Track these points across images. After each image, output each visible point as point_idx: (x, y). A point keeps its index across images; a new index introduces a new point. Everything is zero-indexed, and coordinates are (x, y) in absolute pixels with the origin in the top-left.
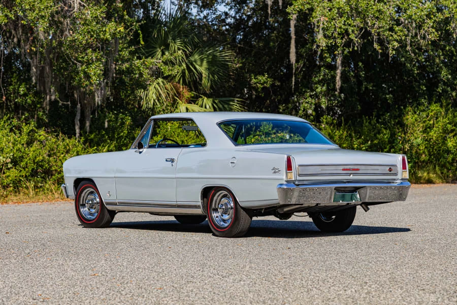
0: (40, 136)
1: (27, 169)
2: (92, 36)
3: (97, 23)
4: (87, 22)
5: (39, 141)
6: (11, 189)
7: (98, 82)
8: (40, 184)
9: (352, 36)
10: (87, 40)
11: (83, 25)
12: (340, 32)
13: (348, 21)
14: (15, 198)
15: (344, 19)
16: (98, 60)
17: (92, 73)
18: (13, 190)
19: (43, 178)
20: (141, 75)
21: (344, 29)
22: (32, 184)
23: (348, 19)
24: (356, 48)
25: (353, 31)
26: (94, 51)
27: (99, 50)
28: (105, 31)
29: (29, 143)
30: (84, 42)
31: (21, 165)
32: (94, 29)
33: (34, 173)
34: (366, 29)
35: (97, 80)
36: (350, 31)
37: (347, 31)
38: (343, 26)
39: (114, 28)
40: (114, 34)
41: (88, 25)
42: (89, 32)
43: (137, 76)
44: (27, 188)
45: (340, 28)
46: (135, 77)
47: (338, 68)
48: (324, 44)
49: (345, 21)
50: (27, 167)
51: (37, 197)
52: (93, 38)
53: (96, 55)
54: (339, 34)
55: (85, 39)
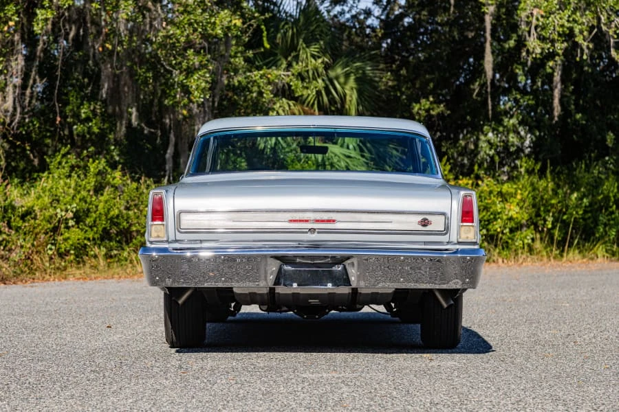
0: (114, 178)
1: (95, 229)
2: (195, 30)
3: (204, 11)
4: (189, 9)
5: (112, 186)
6: (72, 257)
7: (202, 100)
8: (115, 252)
9: (579, 39)
10: (188, 36)
11: (182, 13)
12: (561, 32)
13: (574, 16)
14: (78, 272)
15: (567, 13)
16: (202, 66)
17: (194, 87)
18: (75, 259)
19: (119, 242)
20: (260, 94)
21: (568, 28)
22: (104, 250)
23: (574, 12)
24: (585, 57)
25: (581, 32)
26: (197, 53)
27: (205, 51)
28: (215, 23)
29: (98, 190)
30: (183, 39)
31: (87, 222)
32: (199, 19)
33: (105, 236)
34: (600, 29)
35: (200, 97)
36: (577, 31)
37: (571, 29)
38: (566, 24)
39: (229, 19)
40: (229, 28)
41: (189, 13)
42: (190, 24)
43: (255, 95)
44: (95, 256)
45: (562, 26)
46: (252, 97)
47: (556, 87)
48: (538, 50)
49: (569, 17)
50: (95, 226)
51: (111, 272)
52: (196, 34)
53: (201, 58)
54: (560, 35)
55: (185, 34)
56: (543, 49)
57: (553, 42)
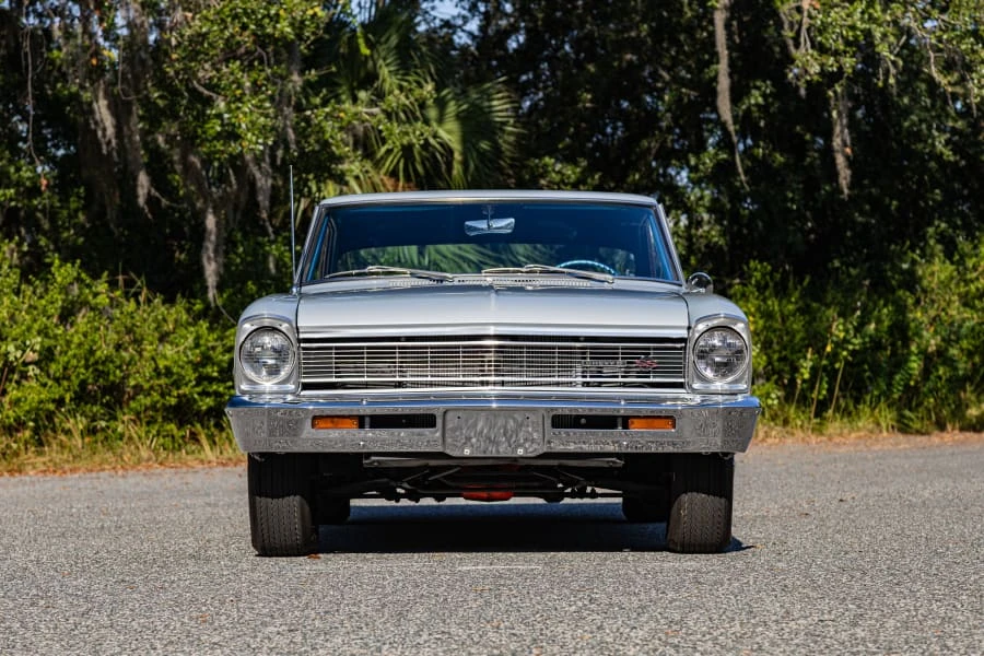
0: (96, 295)
1: (65, 383)
2: (244, 27)
5: (92, 309)
6: (28, 434)
7: (261, 148)
8: (103, 424)
9: (883, 50)
10: (232, 36)
12: (851, 38)
13: (871, 11)
14: (41, 459)
15: (859, 6)
16: (257, 90)
17: (243, 126)
18: (32, 437)
19: (107, 405)
21: (862, 31)
22: (82, 423)
23: (870, 5)
24: (892, 81)
25: (884, 36)
26: (248, 67)
27: (261, 64)
28: (277, 15)
29: (67, 315)
30: (221, 44)
31: (52, 372)
32: (251, 7)
33: (82, 396)
35: (257, 143)
36: (878, 35)
37: (868, 34)
38: (859, 24)
40: (302, 23)
42: (236, 17)
44: (68, 432)
45: (852, 28)
48: (815, 69)
49: (863, 13)
50: (64, 378)
51: (97, 459)
52: (247, 33)
53: (254, 75)
54: (847, 43)
55: (227, 34)
56: (822, 65)
57: (836, 53)
